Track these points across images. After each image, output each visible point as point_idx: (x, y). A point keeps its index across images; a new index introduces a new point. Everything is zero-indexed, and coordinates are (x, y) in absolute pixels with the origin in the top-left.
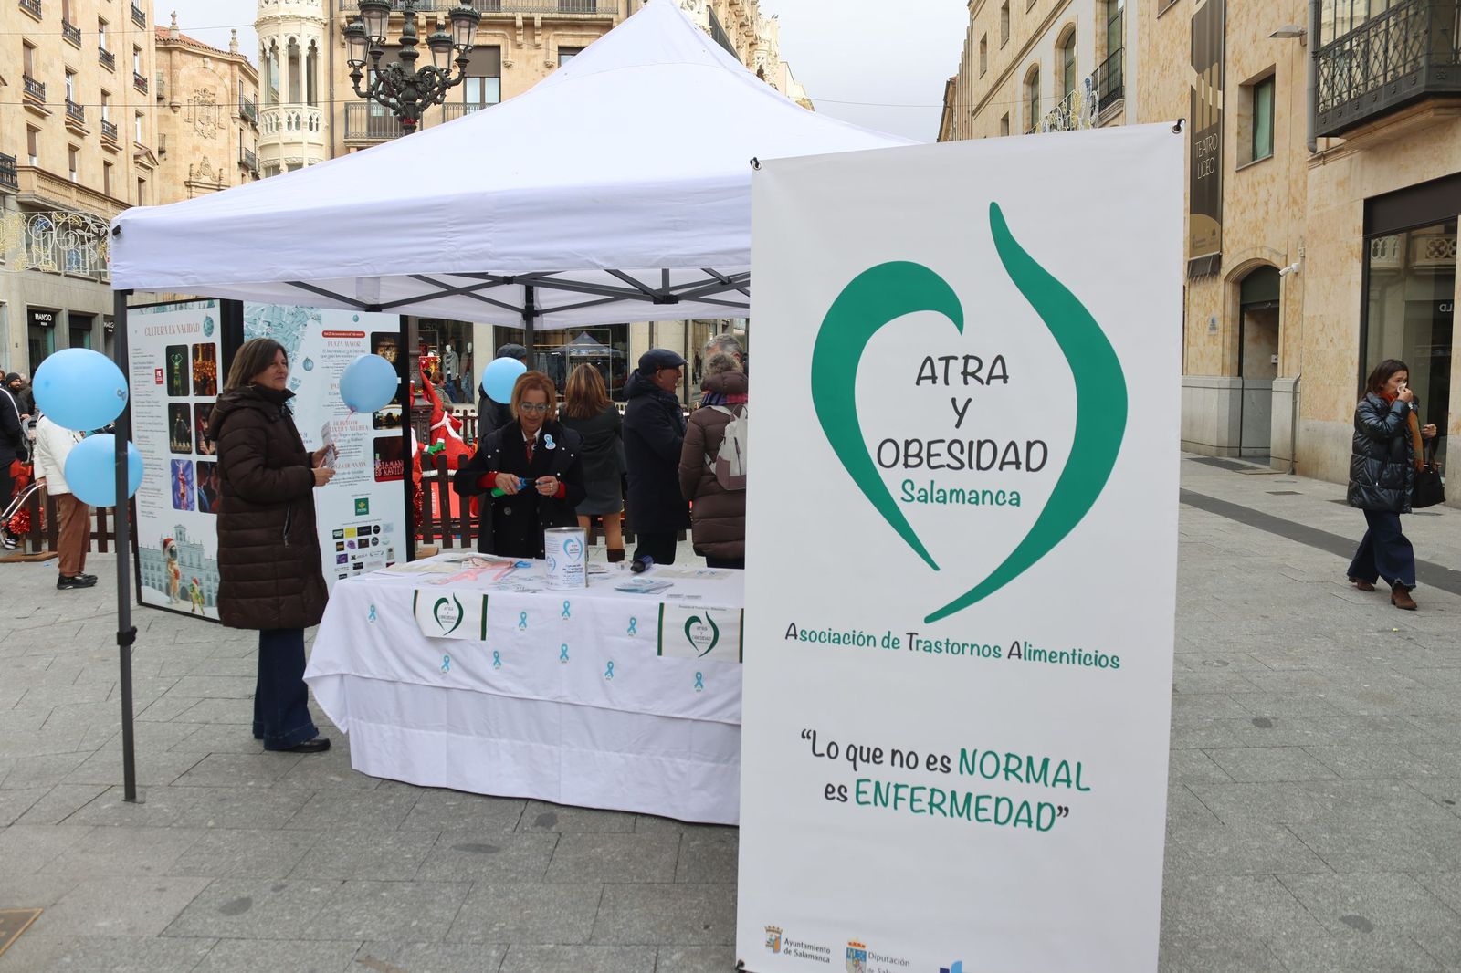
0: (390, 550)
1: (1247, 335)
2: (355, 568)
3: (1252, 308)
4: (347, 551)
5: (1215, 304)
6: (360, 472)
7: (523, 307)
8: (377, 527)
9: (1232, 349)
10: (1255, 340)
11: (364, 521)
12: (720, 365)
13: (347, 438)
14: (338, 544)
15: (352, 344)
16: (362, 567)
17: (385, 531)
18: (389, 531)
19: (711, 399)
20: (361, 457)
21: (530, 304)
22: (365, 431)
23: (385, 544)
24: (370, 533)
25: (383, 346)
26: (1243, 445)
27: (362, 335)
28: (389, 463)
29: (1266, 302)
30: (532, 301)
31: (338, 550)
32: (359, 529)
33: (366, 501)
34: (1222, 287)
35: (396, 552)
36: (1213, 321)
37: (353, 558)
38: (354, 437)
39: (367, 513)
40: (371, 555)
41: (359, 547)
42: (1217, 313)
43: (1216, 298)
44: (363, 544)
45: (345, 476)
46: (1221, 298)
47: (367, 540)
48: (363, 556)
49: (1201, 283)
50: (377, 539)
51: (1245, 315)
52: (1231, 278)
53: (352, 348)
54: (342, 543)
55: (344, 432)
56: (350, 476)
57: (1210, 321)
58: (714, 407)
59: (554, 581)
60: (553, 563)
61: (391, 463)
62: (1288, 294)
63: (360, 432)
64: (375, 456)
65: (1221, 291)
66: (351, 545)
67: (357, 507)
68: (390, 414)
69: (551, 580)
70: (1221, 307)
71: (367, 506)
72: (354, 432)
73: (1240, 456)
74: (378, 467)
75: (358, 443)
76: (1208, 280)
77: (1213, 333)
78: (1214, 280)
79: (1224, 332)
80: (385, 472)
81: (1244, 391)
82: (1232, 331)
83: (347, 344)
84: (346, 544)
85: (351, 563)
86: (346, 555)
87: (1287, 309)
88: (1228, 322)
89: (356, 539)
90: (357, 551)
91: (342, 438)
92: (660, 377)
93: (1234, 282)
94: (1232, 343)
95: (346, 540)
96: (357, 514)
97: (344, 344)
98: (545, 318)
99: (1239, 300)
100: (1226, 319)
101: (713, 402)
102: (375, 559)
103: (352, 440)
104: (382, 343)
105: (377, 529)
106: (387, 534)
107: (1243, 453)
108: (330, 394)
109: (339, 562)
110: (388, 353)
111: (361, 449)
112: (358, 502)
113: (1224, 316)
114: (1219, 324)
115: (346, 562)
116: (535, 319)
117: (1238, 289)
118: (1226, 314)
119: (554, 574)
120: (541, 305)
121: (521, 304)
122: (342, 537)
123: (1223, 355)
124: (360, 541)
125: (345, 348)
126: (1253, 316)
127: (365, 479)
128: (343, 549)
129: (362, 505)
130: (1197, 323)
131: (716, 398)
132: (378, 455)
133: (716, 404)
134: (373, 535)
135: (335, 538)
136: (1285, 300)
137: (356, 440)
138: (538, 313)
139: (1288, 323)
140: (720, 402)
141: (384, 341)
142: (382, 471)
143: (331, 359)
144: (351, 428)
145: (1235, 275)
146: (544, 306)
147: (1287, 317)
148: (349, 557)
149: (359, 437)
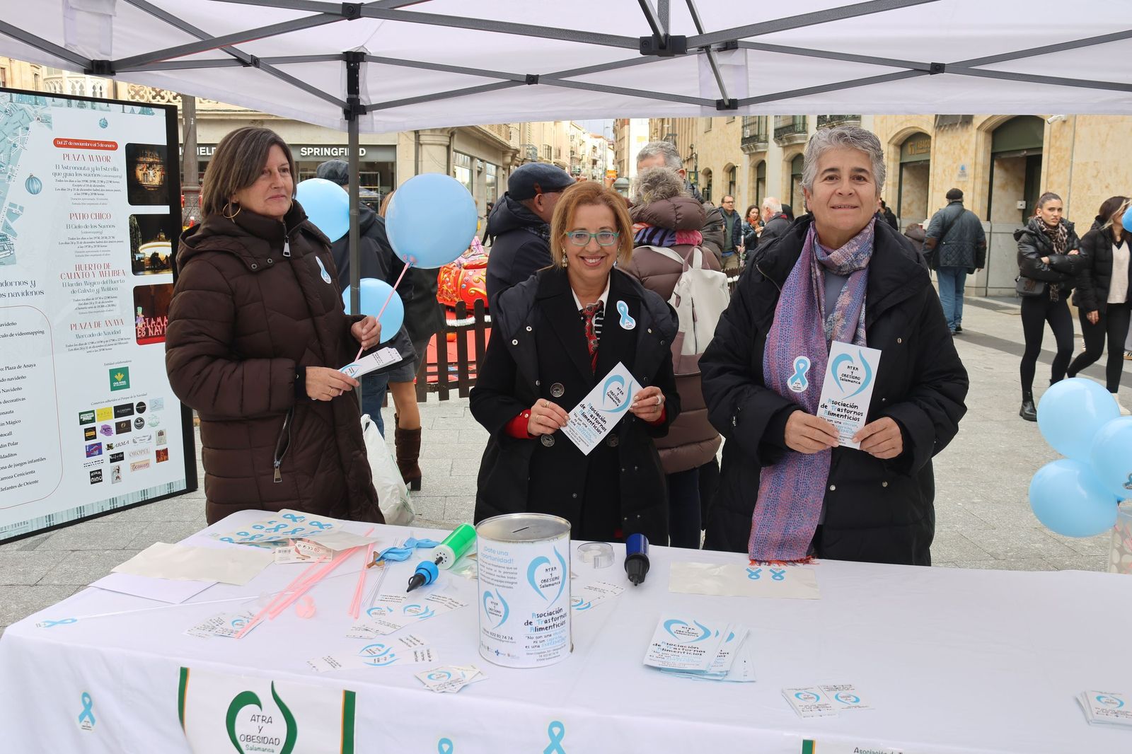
0: (161, 434)
1: (995, 182)
2: (112, 461)
3: (1004, 156)
4: (101, 438)
5: (966, 152)
6: (115, 333)
7: (345, 100)
8: (141, 404)
9: (982, 194)
10: (1003, 187)
11: (122, 397)
12: (661, 189)
13: (96, 287)
14: (86, 430)
15: (99, 159)
16: (122, 459)
17: (153, 409)
18: (158, 409)
19: (651, 237)
20: (115, 314)
21: (355, 96)
22: (121, 277)
23: (152, 425)
24: (133, 414)
25: (143, 163)
26: (989, 286)
27: (113, 146)
28: (155, 320)
29: (1023, 150)
30: (357, 92)
31: (87, 439)
32: (116, 408)
33: (125, 371)
34: (974, 136)
35: (167, 435)
36: (963, 169)
37: (110, 447)
38: (106, 286)
39: (127, 386)
40: (135, 442)
41: (118, 433)
42: (968, 161)
43: (966, 147)
44: (123, 428)
45: (95, 339)
46: (973, 147)
47: (128, 423)
48: (123, 444)
49: (950, 131)
50: (142, 420)
51: (995, 163)
52: (985, 127)
53: (99, 164)
54: (94, 429)
55: (92, 279)
56: (102, 338)
57: (959, 170)
58: (655, 249)
59: (504, 647)
60: (500, 607)
61: (159, 320)
62: (1053, 141)
63: (114, 278)
64: (136, 311)
65: (973, 139)
66: (106, 430)
67: (113, 380)
68: (155, 255)
69: (495, 645)
70: (973, 155)
71: (126, 378)
72: (105, 279)
73: (986, 296)
74: (140, 325)
75: (110, 293)
76: (957, 129)
77: (962, 179)
78: (965, 130)
79: (975, 178)
80: (150, 331)
81: (993, 235)
82: (983, 178)
83: (91, 158)
84: (98, 430)
85: (106, 454)
86: (99, 445)
87: (1052, 157)
88: (980, 169)
89: (112, 422)
90: (115, 438)
91: (88, 287)
92: (540, 203)
93: (987, 131)
94: (982, 189)
95: (98, 425)
96: (113, 389)
97: (87, 158)
98: (375, 118)
99: (990, 148)
100: (977, 166)
101: (655, 241)
102: (140, 446)
103: (103, 289)
104: (142, 159)
105: (142, 408)
106: (155, 413)
107: (989, 293)
108: (68, 227)
109: (89, 454)
110: (151, 172)
111: (115, 301)
112: (113, 373)
113: (976, 164)
114: (969, 171)
115: (100, 453)
116: (361, 118)
117: (990, 138)
118: (978, 161)
119: (502, 630)
120: (371, 97)
121: (342, 94)
122: (93, 420)
123: (973, 201)
124: (118, 425)
125: (88, 164)
126: (1002, 164)
127: (121, 342)
128: (94, 437)
129: (119, 377)
130: (944, 171)
131: (659, 234)
132: (140, 309)
133: (660, 245)
134: (137, 415)
135: (82, 422)
136: (1050, 148)
137: (109, 289)
138: (364, 110)
139: (1052, 170)
140: (665, 242)
141: (144, 155)
142: (147, 330)
143: (68, 178)
144: (101, 274)
145: (989, 124)
146: (375, 100)
147: (1051, 163)
148: (104, 447)
149: (112, 286)
